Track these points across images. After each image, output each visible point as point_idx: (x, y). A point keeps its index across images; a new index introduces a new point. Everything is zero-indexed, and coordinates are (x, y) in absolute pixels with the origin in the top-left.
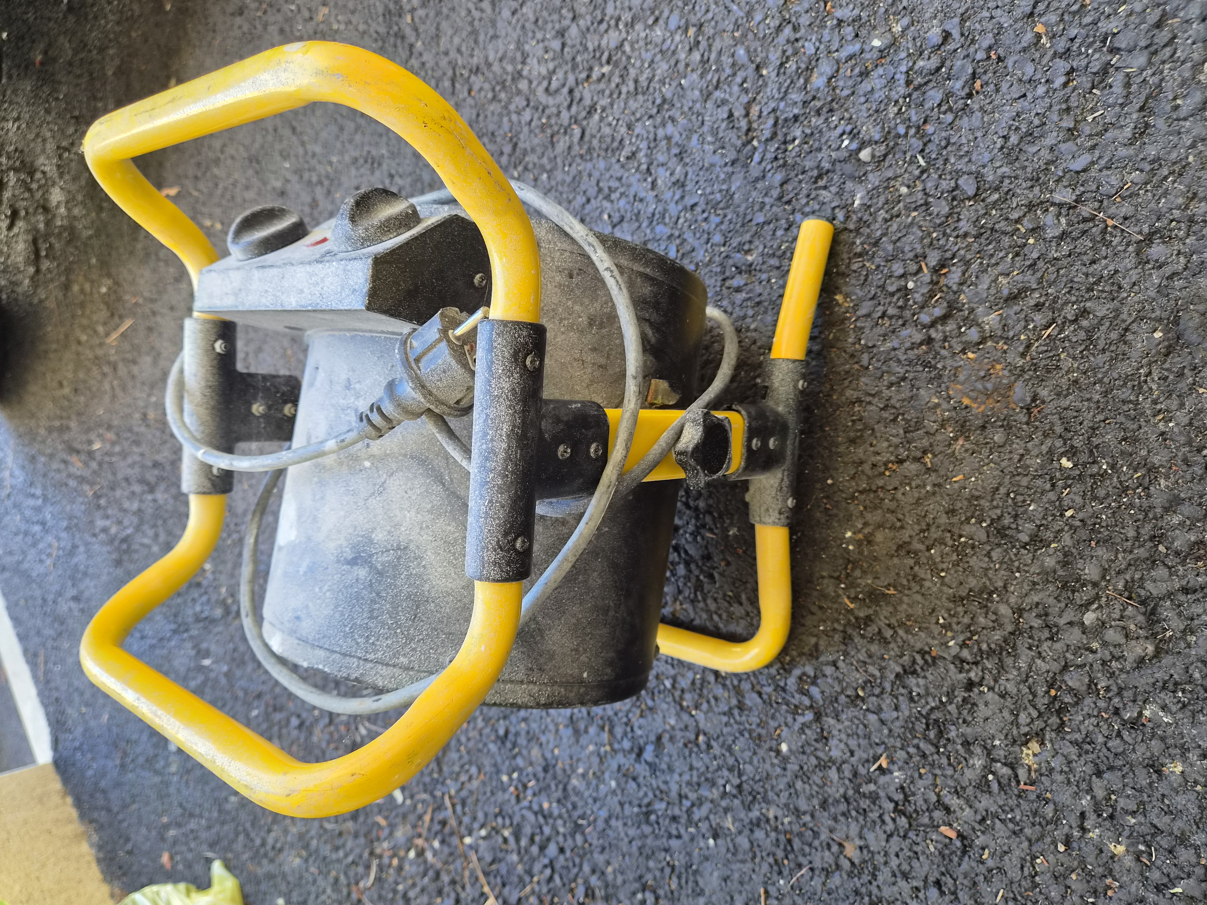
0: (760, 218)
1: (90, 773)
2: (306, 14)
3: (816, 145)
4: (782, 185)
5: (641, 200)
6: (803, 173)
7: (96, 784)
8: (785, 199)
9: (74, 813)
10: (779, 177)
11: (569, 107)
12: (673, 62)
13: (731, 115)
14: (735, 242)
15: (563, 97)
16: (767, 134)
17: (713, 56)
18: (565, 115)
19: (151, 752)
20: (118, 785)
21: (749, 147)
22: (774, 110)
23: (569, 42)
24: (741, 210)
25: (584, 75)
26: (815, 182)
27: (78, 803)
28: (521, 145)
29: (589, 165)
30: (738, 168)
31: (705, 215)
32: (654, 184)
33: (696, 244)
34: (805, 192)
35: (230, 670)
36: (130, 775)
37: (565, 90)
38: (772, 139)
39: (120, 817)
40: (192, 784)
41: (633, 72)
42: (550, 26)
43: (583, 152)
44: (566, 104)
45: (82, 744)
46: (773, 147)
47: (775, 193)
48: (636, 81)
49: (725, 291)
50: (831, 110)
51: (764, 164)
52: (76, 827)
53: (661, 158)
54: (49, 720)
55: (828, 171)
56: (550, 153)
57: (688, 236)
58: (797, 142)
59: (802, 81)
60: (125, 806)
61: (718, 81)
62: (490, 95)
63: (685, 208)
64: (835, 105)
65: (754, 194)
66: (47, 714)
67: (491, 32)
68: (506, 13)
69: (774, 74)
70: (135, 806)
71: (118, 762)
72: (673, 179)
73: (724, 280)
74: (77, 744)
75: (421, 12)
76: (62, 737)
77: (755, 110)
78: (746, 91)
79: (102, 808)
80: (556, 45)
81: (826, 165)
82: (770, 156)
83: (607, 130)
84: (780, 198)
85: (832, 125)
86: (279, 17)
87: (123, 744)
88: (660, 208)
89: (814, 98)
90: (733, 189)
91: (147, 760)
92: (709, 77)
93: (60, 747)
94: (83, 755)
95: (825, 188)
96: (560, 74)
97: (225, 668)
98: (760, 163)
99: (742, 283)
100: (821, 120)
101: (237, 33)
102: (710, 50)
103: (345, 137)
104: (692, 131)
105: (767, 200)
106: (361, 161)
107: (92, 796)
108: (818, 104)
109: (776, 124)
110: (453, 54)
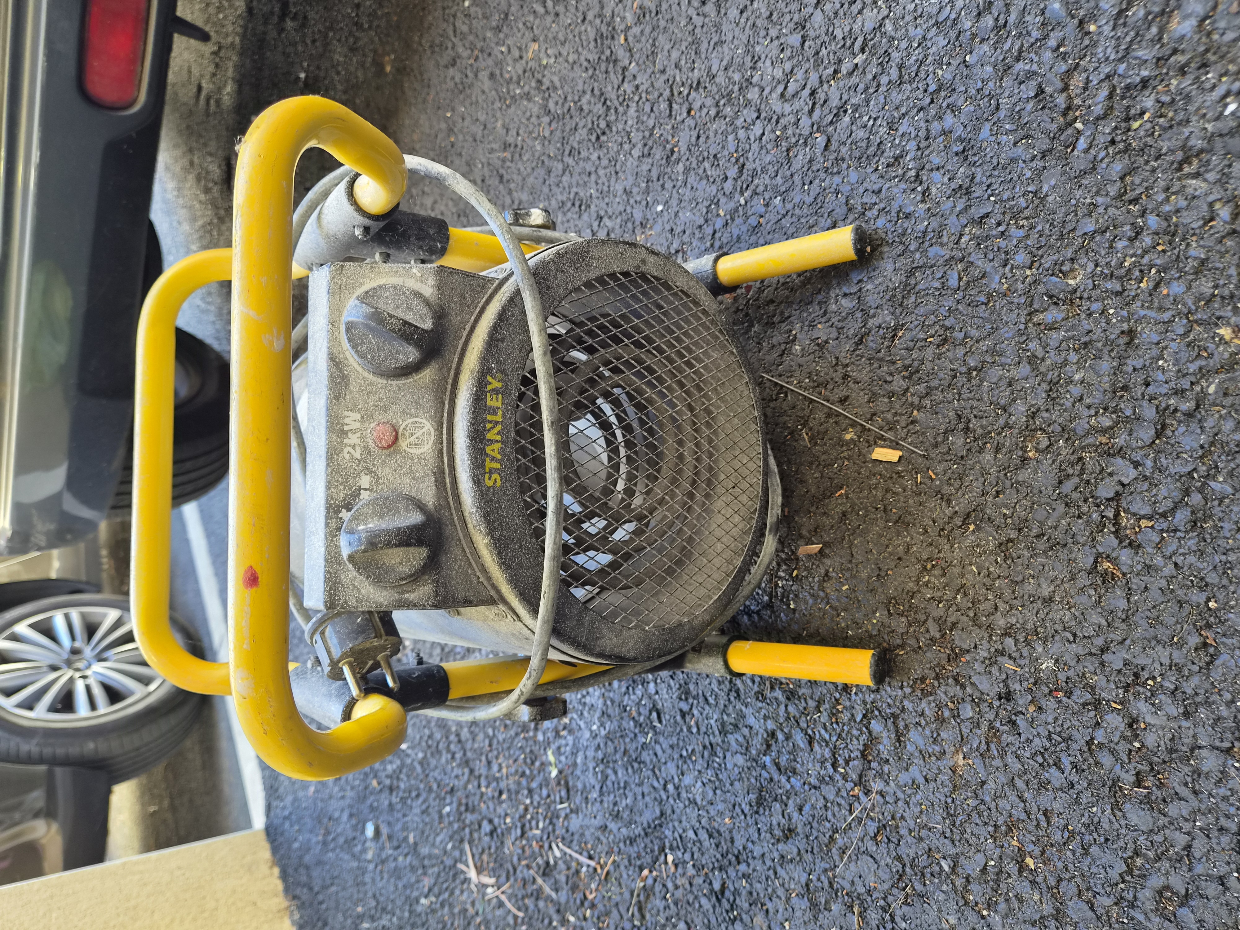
0: (1089, 226)
1: (296, 845)
2: (516, 53)
3: (1181, 116)
4: (1122, 179)
5: (908, 216)
6: (1157, 159)
7: (301, 858)
8: (1130, 195)
9: (279, 885)
10: (1118, 167)
11: (811, 112)
12: (953, 35)
13: (1040, 91)
14: (1047, 262)
15: (803, 103)
16: (1098, 110)
17: (1012, 19)
18: (805, 122)
19: (350, 834)
20: (320, 863)
21: (1070, 131)
22: (1108, 77)
23: (811, 33)
24: (1059, 217)
25: (830, 71)
26: (1180, 169)
27: (284, 876)
28: (749, 166)
29: (837, 179)
30: (1050, 161)
31: (1001, 229)
32: (926, 193)
33: (988, 266)
34: (1162, 184)
35: (425, 757)
36: (330, 855)
37: (807, 92)
38: (1105, 116)
39: (320, 897)
40: (386, 876)
41: (896, 56)
42: (787, 18)
43: (827, 164)
44: (806, 109)
45: (291, 814)
46: (1106, 128)
47: (1113, 190)
48: (900, 67)
49: (1031, 329)
50: (1205, 65)
51: (1093, 152)
52: (280, 901)
53: (936, 160)
54: (264, 783)
55: (1202, 151)
56: (785, 171)
57: (977, 258)
58: (1146, 116)
59: (1154, 30)
60: (325, 887)
61: (1020, 51)
62: (713, 112)
63: (973, 221)
64: (1211, 57)
65: (1078, 193)
66: (263, 778)
67: (715, 39)
68: (734, 13)
69: (1107, 29)
70: (333, 889)
71: (320, 838)
72: (953, 185)
73: (1030, 314)
74: (286, 813)
75: (636, 30)
76: (275, 803)
77: (1077, 81)
78: (1064, 57)
79: (304, 886)
80: (795, 39)
81: (1197, 143)
82: (1101, 140)
83: (861, 134)
84: (1120, 196)
85: (1208, 86)
86: (490, 62)
87: (326, 820)
88: (934, 224)
89: (1175, 51)
90: (1045, 189)
91: (346, 842)
92: (1006, 47)
93: (272, 814)
94: (291, 826)
95: (1197, 175)
96: (799, 75)
97: (421, 755)
98: (1087, 151)
99: (1060, 316)
100: (1187, 81)
101: (451, 84)
102: (1008, 12)
103: (552, 180)
104: (980, 120)
105: (1100, 200)
106: (569, 204)
107: (296, 870)
108: (1181, 59)
109: (1111, 96)
110: (670, 72)
